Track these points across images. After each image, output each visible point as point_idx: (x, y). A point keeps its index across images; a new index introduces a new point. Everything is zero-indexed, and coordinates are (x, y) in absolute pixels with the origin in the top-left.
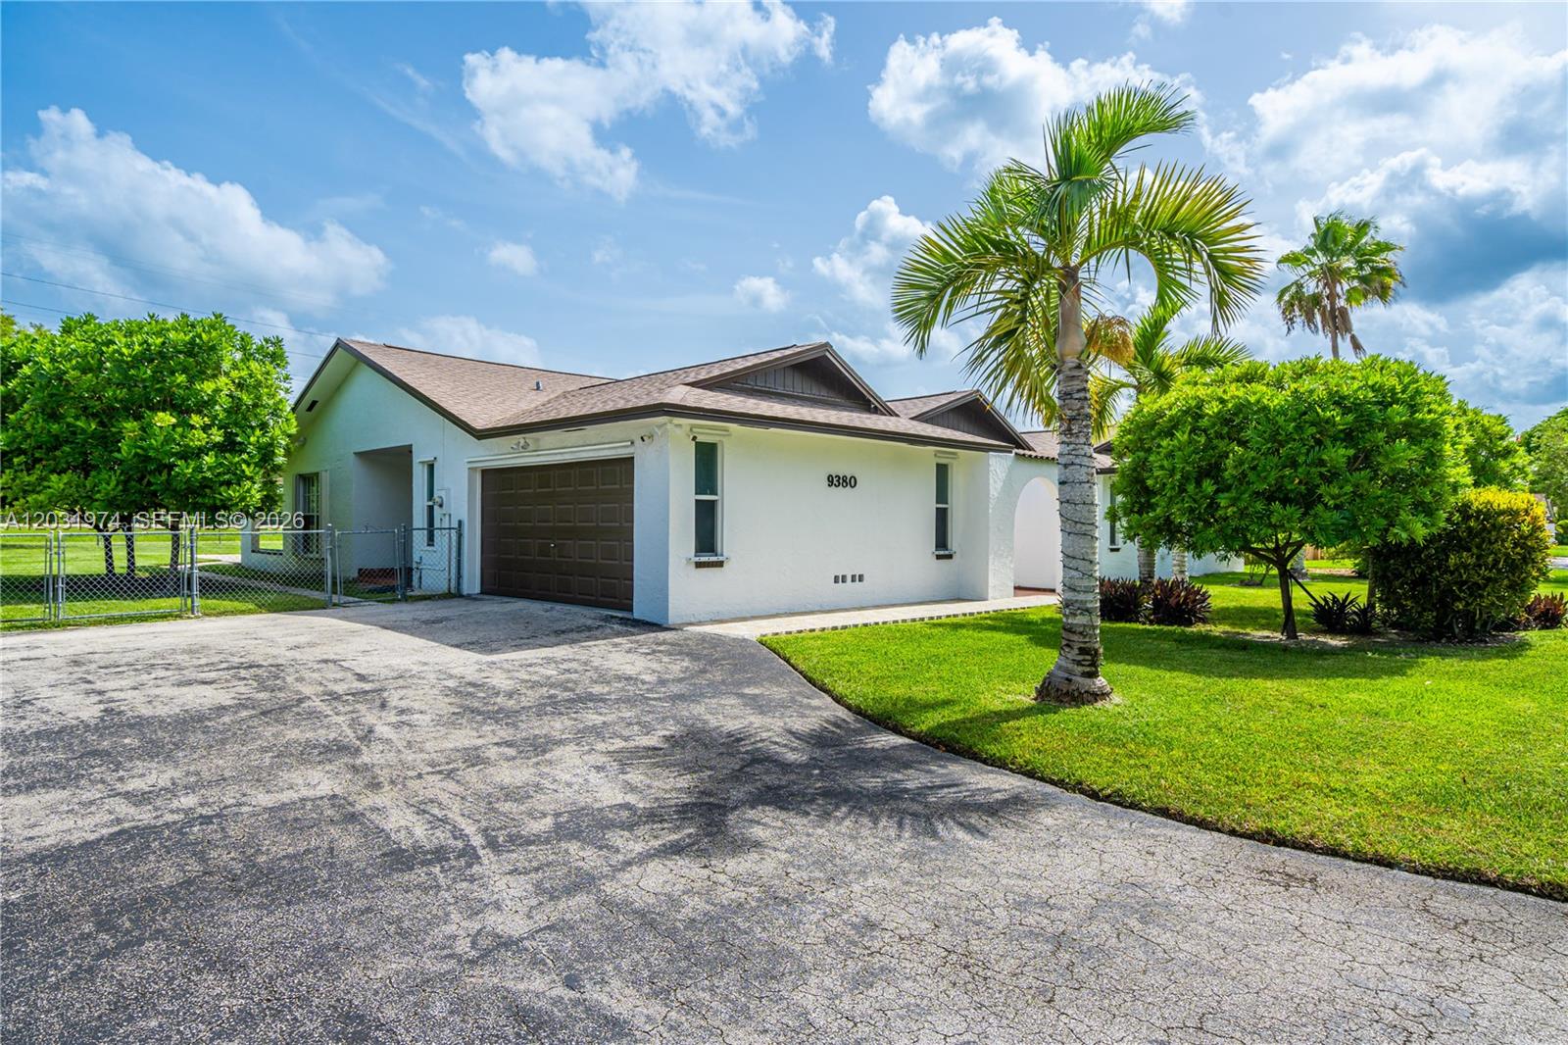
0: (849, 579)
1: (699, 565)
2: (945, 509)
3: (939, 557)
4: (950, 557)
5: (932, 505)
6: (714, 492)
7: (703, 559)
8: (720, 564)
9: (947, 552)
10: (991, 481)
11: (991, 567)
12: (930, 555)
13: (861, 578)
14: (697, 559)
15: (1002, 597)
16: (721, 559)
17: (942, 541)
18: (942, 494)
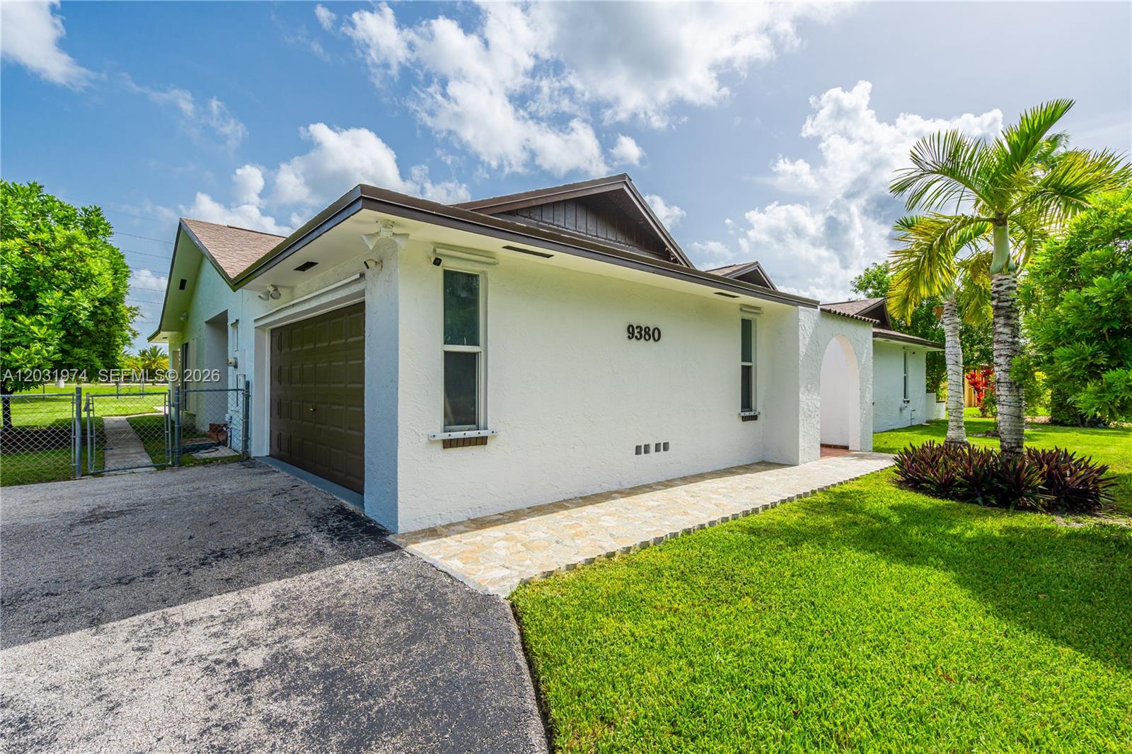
0: (653, 448)
1: (448, 444)
2: (749, 368)
3: (745, 419)
4: (755, 418)
5: (738, 363)
6: (475, 342)
7: (455, 435)
8: (482, 441)
9: (752, 413)
10: (801, 338)
11: (801, 429)
12: (736, 416)
13: (666, 447)
14: (446, 436)
15: (811, 461)
16: (483, 433)
17: (747, 403)
18: (747, 353)
